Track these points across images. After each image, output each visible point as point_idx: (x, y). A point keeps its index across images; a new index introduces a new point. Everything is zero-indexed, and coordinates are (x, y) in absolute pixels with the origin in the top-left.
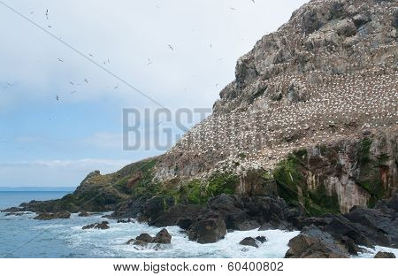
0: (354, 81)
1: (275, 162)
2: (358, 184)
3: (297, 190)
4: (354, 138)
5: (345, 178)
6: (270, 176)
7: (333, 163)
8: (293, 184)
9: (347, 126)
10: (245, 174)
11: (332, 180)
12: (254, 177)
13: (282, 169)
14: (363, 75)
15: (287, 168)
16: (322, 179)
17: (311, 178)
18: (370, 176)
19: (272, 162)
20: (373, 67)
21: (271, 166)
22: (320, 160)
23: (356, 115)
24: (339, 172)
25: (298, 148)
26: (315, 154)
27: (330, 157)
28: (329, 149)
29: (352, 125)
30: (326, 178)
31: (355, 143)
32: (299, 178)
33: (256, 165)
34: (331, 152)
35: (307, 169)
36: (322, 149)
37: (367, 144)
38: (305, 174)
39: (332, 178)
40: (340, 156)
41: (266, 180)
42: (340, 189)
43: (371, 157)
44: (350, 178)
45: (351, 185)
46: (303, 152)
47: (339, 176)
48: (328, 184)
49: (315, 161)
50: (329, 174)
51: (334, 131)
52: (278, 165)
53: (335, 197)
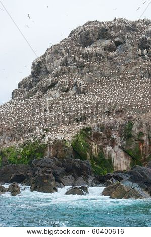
0: (116, 83)
1: (71, 135)
2: (125, 151)
3: (86, 155)
4: (121, 120)
5: (116, 147)
6: (68, 145)
7: (109, 137)
8: (84, 151)
9: (117, 112)
10: (51, 142)
11: (108, 148)
12: (58, 145)
13: (77, 140)
14: (121, 79)
15: (80, 140)
16: (102, 147)
17: (95, 147)
18: (133, 146)
19: (69, 135)
20: (127, 74)
21: (69, 138)
22: (100, 135)
23: (122, 105)
24: (113, 143)
25: (86, 126)
26: (97, 130)
27: (106, 133)
28: (106, 128)
29: (120, 112)
30: (104, 147)
31: (123, 124)
32: (87, 147)
33: (59, 137)
34: (107, 129)
35: (92, 141)
36: (102, 128)
37: (131, 125)
38: (90, 144)
39: (108, 147)
40: (113, 132)
41: (66, 147)
42: (113, 155)
43: (133, 134)
44: (119, 147)
45: (120, 152)
46: (89, 129)
47: (112, 146)
48: (105, 151)
49: (97, 135)
50: (106, 144)
51: (109, 116)
52: (73, 137)
53: (110, 160)
